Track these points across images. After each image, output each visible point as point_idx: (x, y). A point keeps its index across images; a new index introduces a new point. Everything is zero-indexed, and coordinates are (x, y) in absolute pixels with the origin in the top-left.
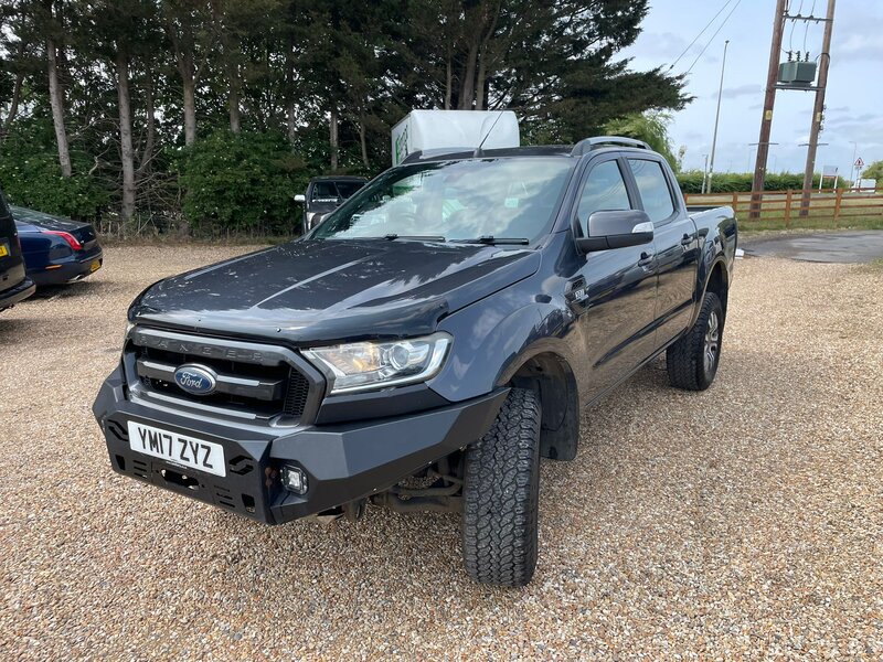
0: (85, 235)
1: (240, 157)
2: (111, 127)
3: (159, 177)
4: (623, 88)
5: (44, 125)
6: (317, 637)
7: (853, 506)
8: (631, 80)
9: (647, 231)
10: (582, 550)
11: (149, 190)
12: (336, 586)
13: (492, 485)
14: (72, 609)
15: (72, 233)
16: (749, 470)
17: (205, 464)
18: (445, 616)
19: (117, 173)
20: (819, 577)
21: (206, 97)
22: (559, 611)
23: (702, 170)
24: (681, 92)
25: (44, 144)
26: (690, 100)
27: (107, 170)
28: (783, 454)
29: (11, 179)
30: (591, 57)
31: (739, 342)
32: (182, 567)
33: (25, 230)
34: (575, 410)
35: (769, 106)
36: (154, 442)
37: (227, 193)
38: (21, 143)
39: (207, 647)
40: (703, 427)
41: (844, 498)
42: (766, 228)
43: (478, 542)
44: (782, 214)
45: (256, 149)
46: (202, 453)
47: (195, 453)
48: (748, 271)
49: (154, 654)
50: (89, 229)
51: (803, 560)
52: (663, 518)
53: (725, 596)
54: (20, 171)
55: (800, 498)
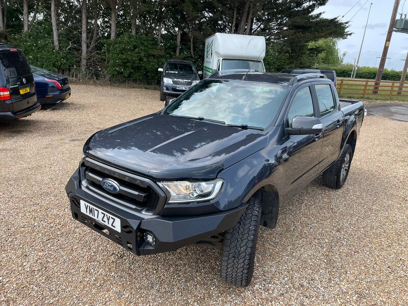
0: (64, 82)
1: (135, 47)
2: (77, 28)
3: (98, 53)
4: (318, 26)
5: (48, 25)
6: (154, 300)
7: (401, 260)
8: (323, 22)
9: (319, 128)
10: (273, 270)
11: (93, 59)
12: (164, 275)
13: (236, 245)
14: (51, 273)
15: (58, 81)
16: (355, 235)
17: (112, 225)
18: (210, 296)
19: (79, 50)
20: (380, 295)
21: (121, 16)
22: (260, 300)
23: (353, 63)
24: (346, 30)
25: (48, 34)
26: (350, 34)
27: (75, 49)
28: (372, 228)
29: (32, 50)
30: (304, 9)
31: (359, 163)
32: (99, 257)
33: (38, 78)
34: (277, 207)
35: (388, 39)
36: (91, 211)
37: (128, 64)
38: (37, 33)
39: (107, 299)
40: (336, 209)
41: (397, 254)
42: (380, 99)
43: (228, 268)
44: (389, 93)
45: (143, 44)
46: (111, 221)
47: (108, 220)
48: (368, 123)
49: (85, 300)
50: (66, 79)
51: (374, 286)
52: (312, 257)
53: (336, 301)
54: (36, 46)
55: (377, 253)
